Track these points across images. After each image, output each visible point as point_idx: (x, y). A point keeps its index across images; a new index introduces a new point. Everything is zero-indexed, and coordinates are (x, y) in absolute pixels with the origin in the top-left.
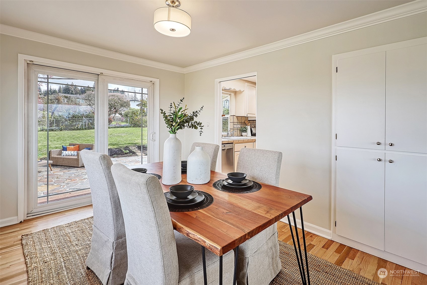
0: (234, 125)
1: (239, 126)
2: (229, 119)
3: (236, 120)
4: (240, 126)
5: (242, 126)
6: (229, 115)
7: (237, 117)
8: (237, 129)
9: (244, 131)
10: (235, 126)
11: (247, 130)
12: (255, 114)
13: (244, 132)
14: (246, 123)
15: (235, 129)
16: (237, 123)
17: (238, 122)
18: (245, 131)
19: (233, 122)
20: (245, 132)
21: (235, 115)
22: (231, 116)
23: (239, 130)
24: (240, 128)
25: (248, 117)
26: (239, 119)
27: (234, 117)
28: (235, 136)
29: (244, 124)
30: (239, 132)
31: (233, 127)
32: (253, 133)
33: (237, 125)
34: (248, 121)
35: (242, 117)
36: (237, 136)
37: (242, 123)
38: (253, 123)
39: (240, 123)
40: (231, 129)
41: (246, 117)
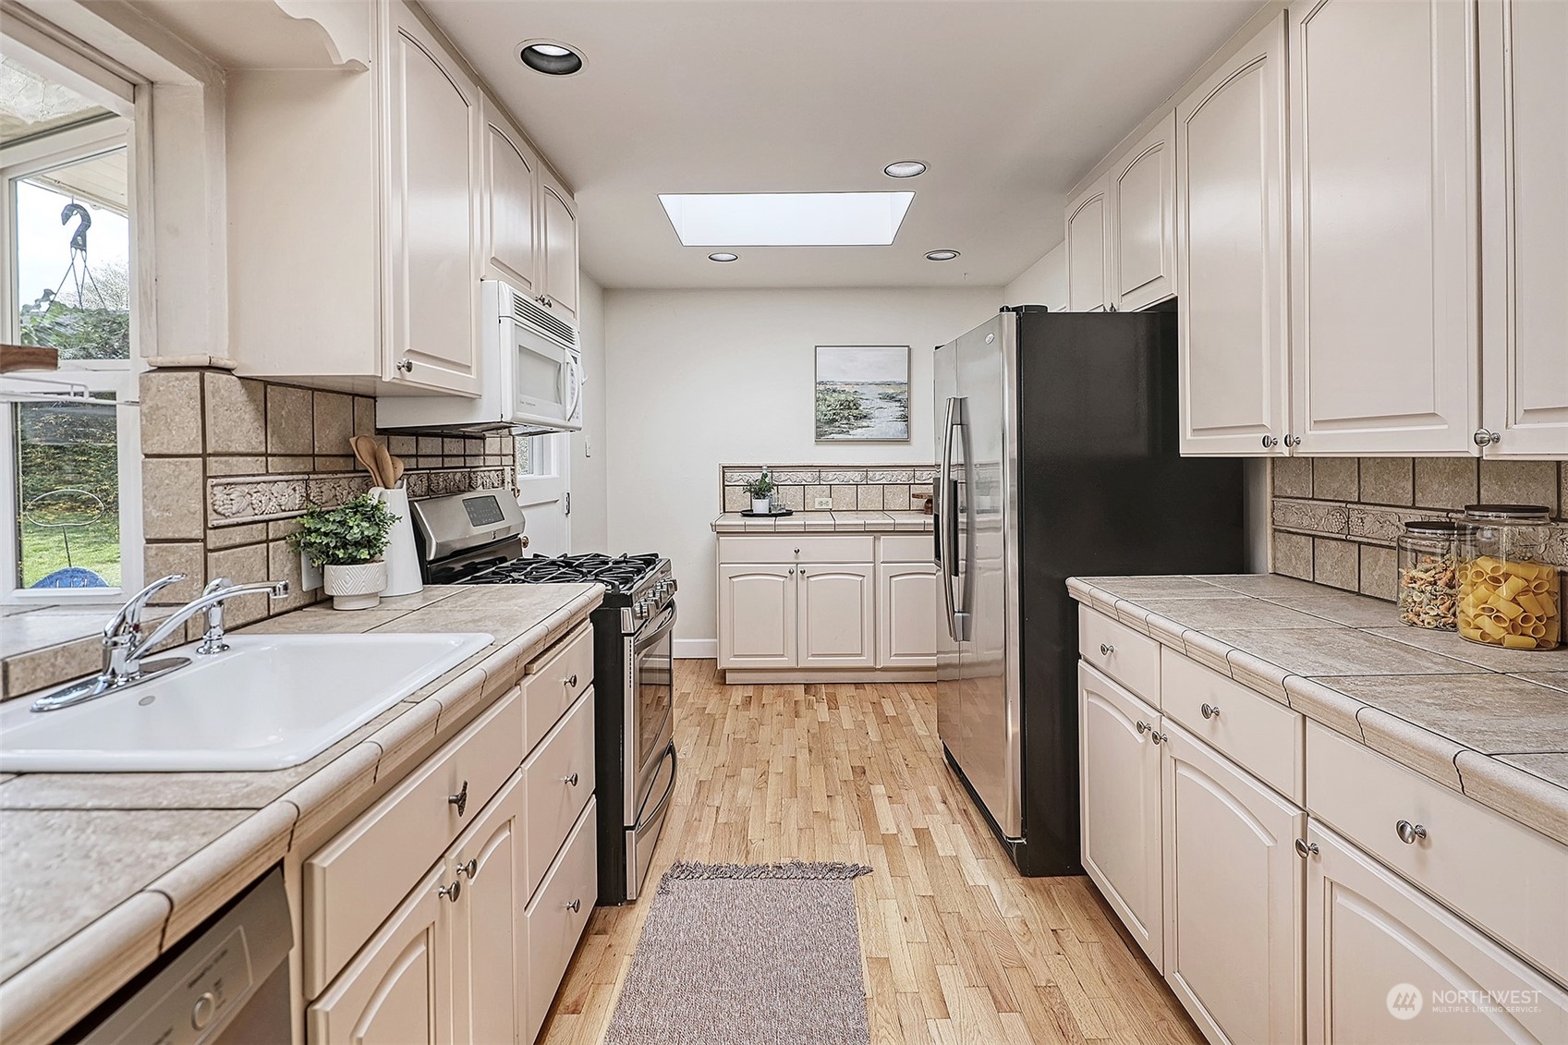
0: (219, 495)
1: (283, 497)
2: (124, 411)
3: (240, 426)
4: (295, 500)
5: (323, 491)
6: (136, 363)
7: (262, 389)
8: (257, 532)
9: (357, 544)
10: (233, 503)
12: (468, 369)
13: (353, 562)
14: (367, 462)
15: (238, 536)
16: (256, 465)
17: (266, 455)
18: (372, 547)
19: (204, 455)
20: (364, 554)
21: (229, 364)
22: (161, 369)
23: (278, 542)
24: (295, 517)
25: (376, 401)
26: (283, 413)
27: (216, 392)
28: (239, 622)
29: (336, 472)
30: (286, 570)
31: (210, 518)
32: (432, 558)
33: (251, 492)
34: (379, 434)
35: (314, 390)
36: (266, 612)
37: (314, 455)
38: (417, 456)
39: (301, 459)
40: (177, 536)
41: (354, 395)
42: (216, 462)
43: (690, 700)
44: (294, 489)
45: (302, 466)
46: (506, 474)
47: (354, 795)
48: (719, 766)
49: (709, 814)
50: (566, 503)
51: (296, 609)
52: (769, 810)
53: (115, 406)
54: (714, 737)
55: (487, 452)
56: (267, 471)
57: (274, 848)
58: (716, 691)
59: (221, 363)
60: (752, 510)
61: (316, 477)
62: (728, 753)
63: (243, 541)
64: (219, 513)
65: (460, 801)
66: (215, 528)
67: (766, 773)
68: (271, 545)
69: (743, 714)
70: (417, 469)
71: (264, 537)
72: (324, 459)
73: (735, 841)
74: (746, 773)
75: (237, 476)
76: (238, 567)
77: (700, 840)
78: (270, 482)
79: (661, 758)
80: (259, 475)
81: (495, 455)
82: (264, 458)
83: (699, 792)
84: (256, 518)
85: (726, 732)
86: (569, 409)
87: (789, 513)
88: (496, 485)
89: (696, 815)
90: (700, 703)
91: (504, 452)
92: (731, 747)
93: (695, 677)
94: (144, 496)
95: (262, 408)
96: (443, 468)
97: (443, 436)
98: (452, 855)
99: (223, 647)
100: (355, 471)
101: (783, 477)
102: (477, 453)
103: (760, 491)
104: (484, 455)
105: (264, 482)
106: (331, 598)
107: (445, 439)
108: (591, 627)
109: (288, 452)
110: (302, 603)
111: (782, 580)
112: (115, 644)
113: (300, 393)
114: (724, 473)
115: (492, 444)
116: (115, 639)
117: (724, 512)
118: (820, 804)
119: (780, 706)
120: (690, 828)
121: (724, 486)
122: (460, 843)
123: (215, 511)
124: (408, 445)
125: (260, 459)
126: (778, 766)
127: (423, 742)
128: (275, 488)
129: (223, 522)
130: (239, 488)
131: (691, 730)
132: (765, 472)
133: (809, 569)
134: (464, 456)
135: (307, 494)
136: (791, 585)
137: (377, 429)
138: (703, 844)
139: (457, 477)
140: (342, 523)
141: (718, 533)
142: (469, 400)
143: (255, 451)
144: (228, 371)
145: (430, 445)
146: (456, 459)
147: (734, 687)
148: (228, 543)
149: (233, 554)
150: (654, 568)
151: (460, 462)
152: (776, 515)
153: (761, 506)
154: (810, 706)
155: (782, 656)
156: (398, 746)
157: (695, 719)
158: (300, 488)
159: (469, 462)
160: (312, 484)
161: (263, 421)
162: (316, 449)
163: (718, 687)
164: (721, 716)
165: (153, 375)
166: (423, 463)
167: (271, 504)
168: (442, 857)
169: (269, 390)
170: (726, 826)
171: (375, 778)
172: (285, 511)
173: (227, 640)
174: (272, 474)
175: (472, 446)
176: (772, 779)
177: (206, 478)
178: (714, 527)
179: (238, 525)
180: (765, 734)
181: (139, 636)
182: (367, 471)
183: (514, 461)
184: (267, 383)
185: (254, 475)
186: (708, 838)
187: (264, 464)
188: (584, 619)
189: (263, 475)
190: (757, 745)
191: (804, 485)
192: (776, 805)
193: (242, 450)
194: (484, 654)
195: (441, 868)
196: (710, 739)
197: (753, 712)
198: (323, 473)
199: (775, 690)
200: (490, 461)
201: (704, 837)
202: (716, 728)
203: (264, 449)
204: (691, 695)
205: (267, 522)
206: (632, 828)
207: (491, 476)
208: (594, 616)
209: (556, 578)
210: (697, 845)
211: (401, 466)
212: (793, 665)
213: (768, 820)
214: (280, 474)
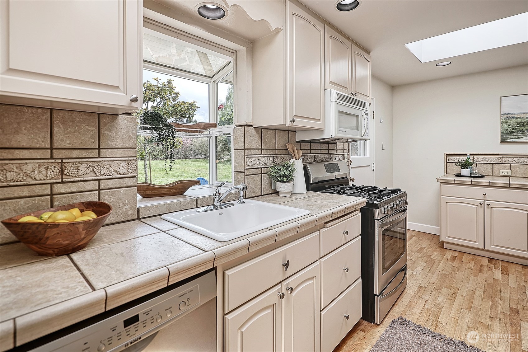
0: (248, 160)
1: (266, 161)
2: (232, 138)
3: (254, 141)
4: (269, 163)
5: (279, 160)
6: (234, 125)
7: (260, 130)
8: (259, 171)
9: (284, 176)
10: (253, 163)
11: (292, 172)
12: (319, 120)
13: (284, 182)
14: (291, 151)
15: (253, 172)
16: (258, 152)
17: (262, 149)
18: (288, 178)
19: (245, 149)
20: (285, 180)
21: (251, 124)
22: (238, 126)
23: (264, 174)
24: (269, 167)
25: (296, 133)
26: (267, 137)
27: (248, 131)
28: (253, 196)
29: (283, 154)
30: (267, 182)
31: (246, 166)
32: (311, 182)
33: (257, 159)
34: (297, 143)
35: (276, 130)
36: (261, 194)
37: (276, 149)
38: (310, 149)
39: (271, 150)
40: (240, 171)
41: (289, 131)
42: (247, 151)
43: (425, 251)
44: (270, 159)
45: (272, 152)
46: (345, 156)
47: (239, 255)
48: (432, 283)
49: (421, 302)
50: (373, 167)
51: (270, 194)
52: (453, 311)
53: (231, 137)
54: (432, 270)
55: (337, 148)
56: (262, 154)
57: (207, 265)
58: (438, 250)
59: (249, 124)
60: (460, 174)
61: (276, 155)
62: (437, 278)
63: (255, 173)
64: (248, 165)
65: (286, 266)
66: (247, 169)
67: (456, 294)
68: (263, 175)
69: (450, 264)
70: (311, 154)
71: (261, 173)
72: (279, 150)
73: (431, 319)
74: (444, 290)
75: (253, 155)
76: (253, 180)
77: (414, 312)
78: (262, 157)
79: (399, 272)
80: (259, 155)
81: (341, 149)
82: (261, 150)
83: (419, 291)
84: (258, 167)
85: (439, 268)
86: (363, 132)
87: (483, 176)
88: (341, 159)
89: (415, 300)
90: (429, 253)
91: (345, 148)
92: (440, 276)
93: (429, 242)
94: (234, 160)
95: (260, 136)
96: (320, 153)
97: (320, 143)
98: (285, 283)
99: (244, 202)
100: (289, 154)
101: (480, 159)
102: (333, 148)
103: (465, 166)
104: (336, 149)
105: (261, 157)
106: (278, 192)
107: (321, 144)
108: (360, 214)
109: (268, 148)
110: (272, 192)
111: (476, 207)
112: (215, 198)
113: (272, 131)
114: (447, 157)
115: (340, 145)
116: (215, 196)
117: (447, 174)
118: (485, 319)
119: (472, 265)
120: (410, 304)
121: (447, 163)
122: (289, 280)
123: (247, 164)
124: (307, 146)
125: (260, 150)
126: (463, 292)
127: (270, 243)
128: (264, 159)
129: (249, 168)
130: (253, 158)
131: (422, 263)
132: (468, 157)
133: (492, 204)
134: (328, 149)
135: (273, 161)
136: (481, 210)
137: (296, 141)
138: (415, 314)
139: (325, 157)
140: (280, 170)
141: (440, 182)
142: (321, 131)
143: (258, 148)
144: (251, 126)
145: (314, 146)
146: (325, 150)
147: (448, 251)
148: (250, 173)
149: (252, 177)
150: (397, 194)
151: (327, 151)
152: (474, 177)
153: (465, 172)
154: (490, 269)
155: (475, 242)
156: (257, 242)
157: (425, 259)
158: (271, 158)
159: (330, 151)
160: (275, 158)
161: (261, 139)
162: (277, 147)
163: (440, 248)
164: (438, 261)
165: (236, 128)
166: (312, 152)
167: (263, 163)
168: (280, 282)
169: (262, 131)
170: (429, 310)
171: (248, 251)
172: (266, 165)
173: (244, 200)
174: (263, 155)
175: (331, 146)
176: (458, 297)
177: (245, 155)
178: (438, 180)
179: (253, 168)
180: (460, 275)
181: (220, 196)
182: (291, 154)
183: (349, 151)
184: (262, 128)
185: (258, 155)
186: (418, 312)
187: (261, 152)
188: (356, 211)
189: (260, 155)
190: (454, 279)
191: (493, 164)
192: (457, 310)
193: (254, 147)
194: (304, 217)
195: (279, 286)
196: (430, 270)
197: (456, 264)
198: (279, 154)
199: (471, 257)
200: (338, 151)
201: (417, 310)
202: (435, 266)
203: (261, 147)
204: (426, 249)
205: (262, 168)
206: (378, 296)
207: (339, 156)
208: (363, 210)
209: (353, 194)
210: (412, 313)
211: (301, 152)
212: (482, 247)
213: (451, 315)
214: (265, 155)
